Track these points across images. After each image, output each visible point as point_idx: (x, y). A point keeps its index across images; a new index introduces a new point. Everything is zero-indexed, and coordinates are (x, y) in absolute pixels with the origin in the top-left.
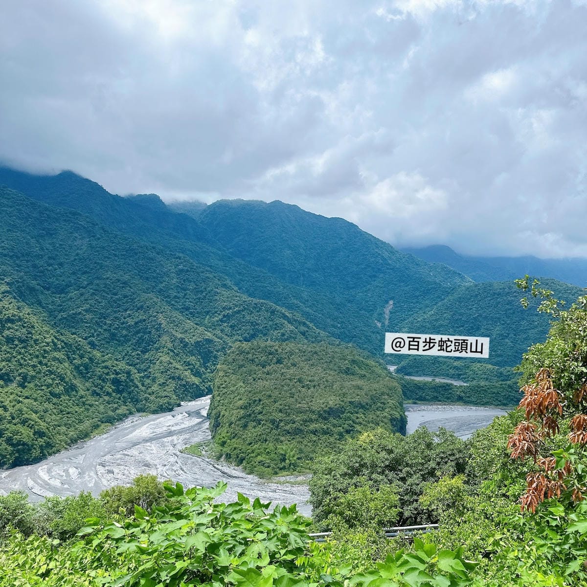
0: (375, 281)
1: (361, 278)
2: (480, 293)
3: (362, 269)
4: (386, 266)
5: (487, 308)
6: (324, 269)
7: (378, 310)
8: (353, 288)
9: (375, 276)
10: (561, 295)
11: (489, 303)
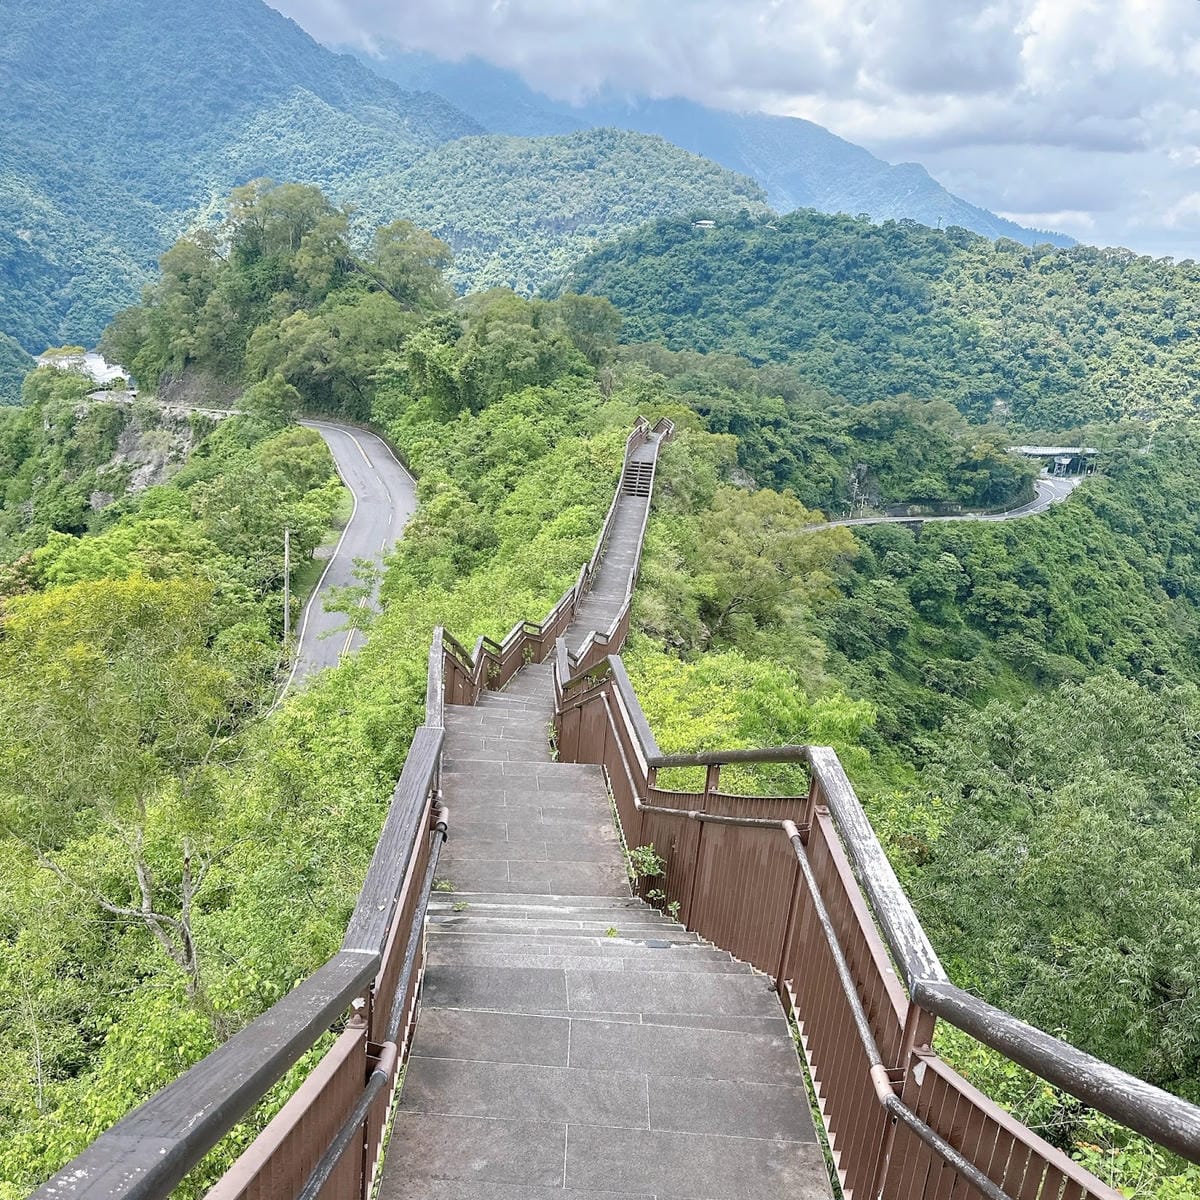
0: (225, 120)
1: (184, 109)
2: (465, 164)
3: (192, 82)
4: (265, 80)
5: (472, 206)
6: (70, 72)
7: (212, 205)
8: (159, 136)
9: (226, 107)
10: (661, 179)
11: (480, 193)
